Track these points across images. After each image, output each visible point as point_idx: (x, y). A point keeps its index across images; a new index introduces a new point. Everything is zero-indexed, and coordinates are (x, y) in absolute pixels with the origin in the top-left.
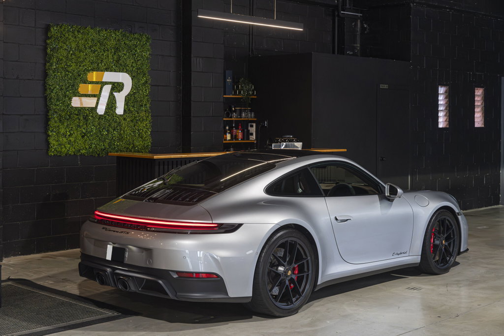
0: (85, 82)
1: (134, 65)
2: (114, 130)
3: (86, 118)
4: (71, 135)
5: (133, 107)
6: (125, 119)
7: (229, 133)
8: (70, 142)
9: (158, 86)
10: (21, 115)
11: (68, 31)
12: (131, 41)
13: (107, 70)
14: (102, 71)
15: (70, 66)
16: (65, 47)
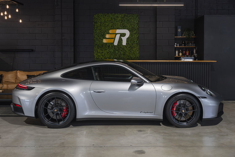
0: (109, 33)
1: (131, 26)
2: (121, 51)
3: (109, 46)
4: (102, 53)
5: (130, 42)
6: (126, 47)
7: (181, 53)
8: (102, 55)
9: (144, 34)
10: (85, 46)
11: (102, 15)
12: (128, 17)
13: (118, 29)
14: (116, 29)
15: (102, 28)
16: (100, 21)
